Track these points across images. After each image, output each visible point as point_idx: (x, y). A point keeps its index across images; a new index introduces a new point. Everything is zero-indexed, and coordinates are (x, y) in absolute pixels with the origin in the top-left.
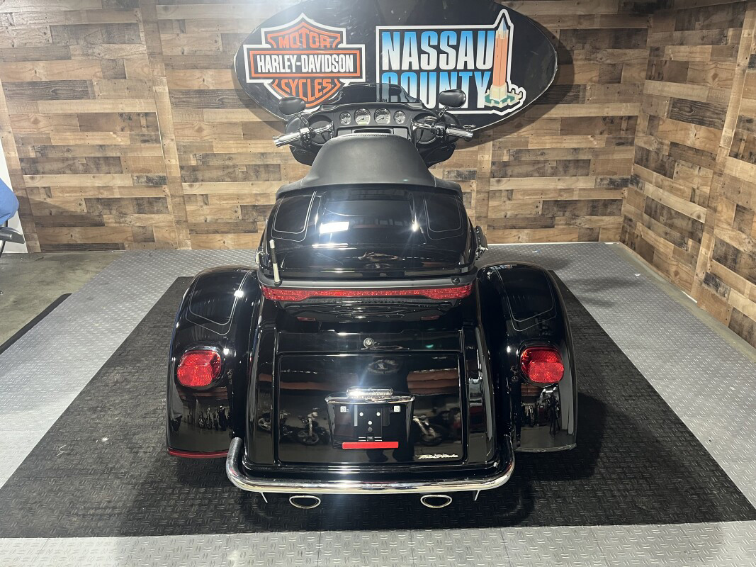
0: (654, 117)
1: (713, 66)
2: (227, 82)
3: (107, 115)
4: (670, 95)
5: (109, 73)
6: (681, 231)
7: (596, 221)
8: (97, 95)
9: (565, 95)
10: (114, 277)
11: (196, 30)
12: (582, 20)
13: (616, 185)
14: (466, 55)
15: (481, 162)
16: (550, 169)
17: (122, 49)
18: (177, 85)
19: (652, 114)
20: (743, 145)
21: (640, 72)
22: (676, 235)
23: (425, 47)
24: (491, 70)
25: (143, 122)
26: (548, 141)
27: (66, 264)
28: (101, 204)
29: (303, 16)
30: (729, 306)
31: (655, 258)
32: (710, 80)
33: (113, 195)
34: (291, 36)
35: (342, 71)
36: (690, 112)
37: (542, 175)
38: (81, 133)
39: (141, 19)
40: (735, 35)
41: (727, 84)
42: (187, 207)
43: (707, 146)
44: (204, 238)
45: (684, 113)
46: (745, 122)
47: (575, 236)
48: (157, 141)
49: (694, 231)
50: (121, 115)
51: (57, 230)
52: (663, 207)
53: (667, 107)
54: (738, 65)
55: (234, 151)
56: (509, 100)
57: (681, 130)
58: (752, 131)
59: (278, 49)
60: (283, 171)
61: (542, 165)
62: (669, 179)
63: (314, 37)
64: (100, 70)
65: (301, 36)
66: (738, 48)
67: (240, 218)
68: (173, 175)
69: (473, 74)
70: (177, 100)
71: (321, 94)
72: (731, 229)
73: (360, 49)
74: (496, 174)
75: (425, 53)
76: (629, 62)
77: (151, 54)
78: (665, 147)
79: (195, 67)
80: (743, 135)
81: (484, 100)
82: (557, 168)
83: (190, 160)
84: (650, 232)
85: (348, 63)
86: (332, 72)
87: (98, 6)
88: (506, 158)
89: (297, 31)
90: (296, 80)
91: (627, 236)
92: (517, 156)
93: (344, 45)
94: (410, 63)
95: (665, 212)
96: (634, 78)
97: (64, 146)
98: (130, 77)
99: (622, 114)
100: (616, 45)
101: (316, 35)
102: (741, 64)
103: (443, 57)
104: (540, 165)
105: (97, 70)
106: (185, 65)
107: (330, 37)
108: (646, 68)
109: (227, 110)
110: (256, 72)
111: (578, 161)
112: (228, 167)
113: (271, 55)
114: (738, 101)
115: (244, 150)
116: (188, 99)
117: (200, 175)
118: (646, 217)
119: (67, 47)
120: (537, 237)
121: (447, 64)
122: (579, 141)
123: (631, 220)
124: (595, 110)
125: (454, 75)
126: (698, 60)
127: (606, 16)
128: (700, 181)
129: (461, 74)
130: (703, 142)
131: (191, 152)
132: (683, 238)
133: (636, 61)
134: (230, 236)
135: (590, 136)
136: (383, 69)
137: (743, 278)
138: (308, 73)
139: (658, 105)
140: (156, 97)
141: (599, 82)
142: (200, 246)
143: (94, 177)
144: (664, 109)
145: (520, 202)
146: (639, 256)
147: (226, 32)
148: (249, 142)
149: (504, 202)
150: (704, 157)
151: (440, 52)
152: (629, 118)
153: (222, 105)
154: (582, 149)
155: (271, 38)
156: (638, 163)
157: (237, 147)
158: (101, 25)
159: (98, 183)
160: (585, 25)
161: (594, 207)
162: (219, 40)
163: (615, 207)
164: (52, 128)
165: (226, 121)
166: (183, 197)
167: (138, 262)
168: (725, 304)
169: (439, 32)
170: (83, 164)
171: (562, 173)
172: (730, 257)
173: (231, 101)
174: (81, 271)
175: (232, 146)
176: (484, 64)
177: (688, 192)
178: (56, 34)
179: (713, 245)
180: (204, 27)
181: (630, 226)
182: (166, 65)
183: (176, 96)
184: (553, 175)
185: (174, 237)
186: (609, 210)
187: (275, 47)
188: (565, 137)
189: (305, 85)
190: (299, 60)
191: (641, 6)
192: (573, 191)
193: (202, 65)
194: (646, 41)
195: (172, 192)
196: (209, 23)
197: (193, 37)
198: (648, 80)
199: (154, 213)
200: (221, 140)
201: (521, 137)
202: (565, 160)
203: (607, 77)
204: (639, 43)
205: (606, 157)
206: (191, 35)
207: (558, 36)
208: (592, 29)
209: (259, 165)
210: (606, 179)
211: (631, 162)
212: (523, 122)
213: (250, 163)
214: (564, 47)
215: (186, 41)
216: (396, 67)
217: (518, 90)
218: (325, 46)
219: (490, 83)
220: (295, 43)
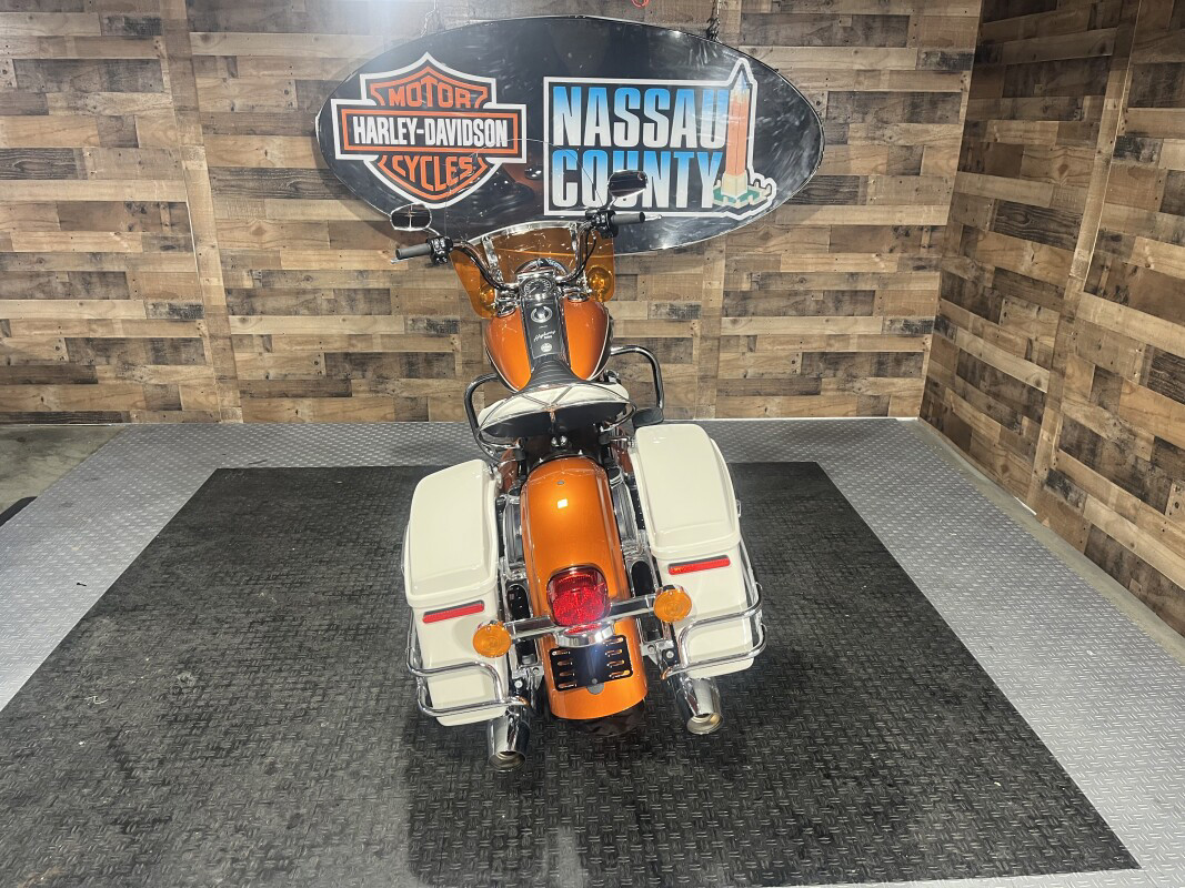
0: (971, 228)
1: (1061, 152)
2: (304, 157)
3: (105, 204)
4: (995, 196)
5: (110, 138)
6: (1010, 403)
7: (884, 386)
8: (89, 172)
9: (837, 192)
10: (109, 468)
11: (255, 73)
12: (861, 79)
13: (912, 331)
14: (684, 126)
15: (708, 292)
16: (814, 304)
17: (134, 101)
18: (223, 159)
19: (967, 224)
20: (1105, 276)
21: (948, 160)
22: (1004, 409)
23: (620, 111)
24: (724, 150)
25: (165, 216)
26: (810, 261)
27: (31, 445)
28: (93, 348)
29: (427, 57)
30: (1085, 522)
31: (973, 444)
32: (1056, 174)
33: (113, 331)
34: (409, 88)
35: (489, 144)
36: (1024, 223)
37: (802, 313)
38: (62, 234)
39: (165, 54)
40: (1093, 107)
41: (1081, 180)
42: (236, 355)
43: (1051, 275)
44: (264, 404)
45: (1015, 223)
46: (1110, 241)
47: (851, 407)
48: (188, 248)
49: (1032, 404)
50: (129, 205)
51: (19, 389)
52: (985, 366)
53: (990, 214)
54: (1099, 152)
55: (315, 266)
56: (751, 197)
57: (1011, 250)
58: (1120, 253)
59: (388, 107)
60: (393, 299)
61: (802, 298)
62: (993, 324)
63: (445, 91)
64: (96, 132)
65: (424, 88)
66: (1098, 127)
67: (324, 372)
68: (213, 304)
69: (696, 155)
70: (222, 184)
71: (456, 180)
72: (1086, 403)
73: (519, 112)
74: (730, 311)
75: (621, 120)
76: (933, 143)
77: (181, 110)
78: (987, 275)
79: (251, 132)
80: (1105, 260)
81: (712, 195)
82: (823, 302)
83: (242, 280)
84: (965, 405)
85: (499, 133)
86: (473, 146)
87: (93, 29)
88: (745, 286)
89: (419, 80)
90: (416, 158)
91: (931, 411)
92: (763, 283)
93: (493, 105)
94: (598, 136)
95: (987, 375)
96: (940, 168)
97: (33, 254)
98: (145, 145)
99: (922, 222)
100: (912, 118)
101: (449, 88)
102: (1103, 151)
103: (648, 127)
104: (798, 299)
105: (90, 133)
106: (236, 128)
107: (471, 91)
108: (958, 154)
109: (303, 201)
110: (352, 142)
111: (856, 292)
112: (304, 292)
113: (375, 117)
114: (1098, 208)
115: (331, 266)
116: (241, 183)
117: (258, 304)
118: (959, 380)
119: (41, 94)
120: (794, 409)
121: (655, 139)
122: (858, 262)
123: (936, 385)
124: (882, 216)
125: (665, 157)
126: (1037, 142)
127: (898, 72)
128: (1040, 328)
129: (676, 155)
130: (1044, 269)
131: (244, 267)
132: (1014, 414)
133: (945, 142)
134: (307, 402)
135: (874, 255)
136: (555, 143)
137: (1105, 479)
138: (435, 146)
139: (976, 210)
140: (186, 177)
141: (887, 173)
142: (257, 418)
143: (81, 304)
144: (985, 218)
145: (768, 354)
146: (949, 441)
147: (305, 78)
148: (339, 252)
149: (744, 354)
150: (1047, 293)
151: (644, 119)
152: (934, 228)
153: (295, 193)
154: (863, 274)
155: (376, 90)
156: (946, 298)
157: (320, 261)
158: (98, 62)
159: (87, 314)
160: (866, 86)
161: (880, 363)
162: (293, 89)
163: (912, 364)
164: (15, 224)
165: (302, 218)
166: (230, 338)
167: (150, 443)
168: (1079, 518)
169: (642, 89)
170: (64, 284)
171: (833, 310)
172: (1087, 447)
173: (310, 187)
174: (55, 457)
175: (313, 258)
176: (713, 140)
177: (1021, 343)
178: (23, 73)
179: (1059, 427)
180: (267, 68)
181: (935, 393)
182: (205, 127)
183: (220, 177)
184: (818, 313)
185: (214, 402)
186: (903, 369)
187: (383, 104)
188: (836, 255)
189: (430, 165)
190: (420, 125)
191: (951, 59)
192: (849, 339)
193: (264, 128)
194: (958, 112)
195: (213, 331)
196: (276, 63)
197: (250, 85)
198: (961, 173)
199: (181, 364)
200: (294, 248)
201: (769, 253)
202: (838, 291)
203: (900, 166)
204: (948, 114)
205: (899, 287)
206: (246, 81)
207: (825, 101)
208: (876, 92)
209: (355, 290)
210: (899, 321)
211: (937, 295)
212: (773, 231)
213: (341, 287)
214: (835, 118)
215: (237, 90)
216: (574, 141)
217: (765, 182)
218: (463, 105)
219: (721, 170)
220: (414, 99)
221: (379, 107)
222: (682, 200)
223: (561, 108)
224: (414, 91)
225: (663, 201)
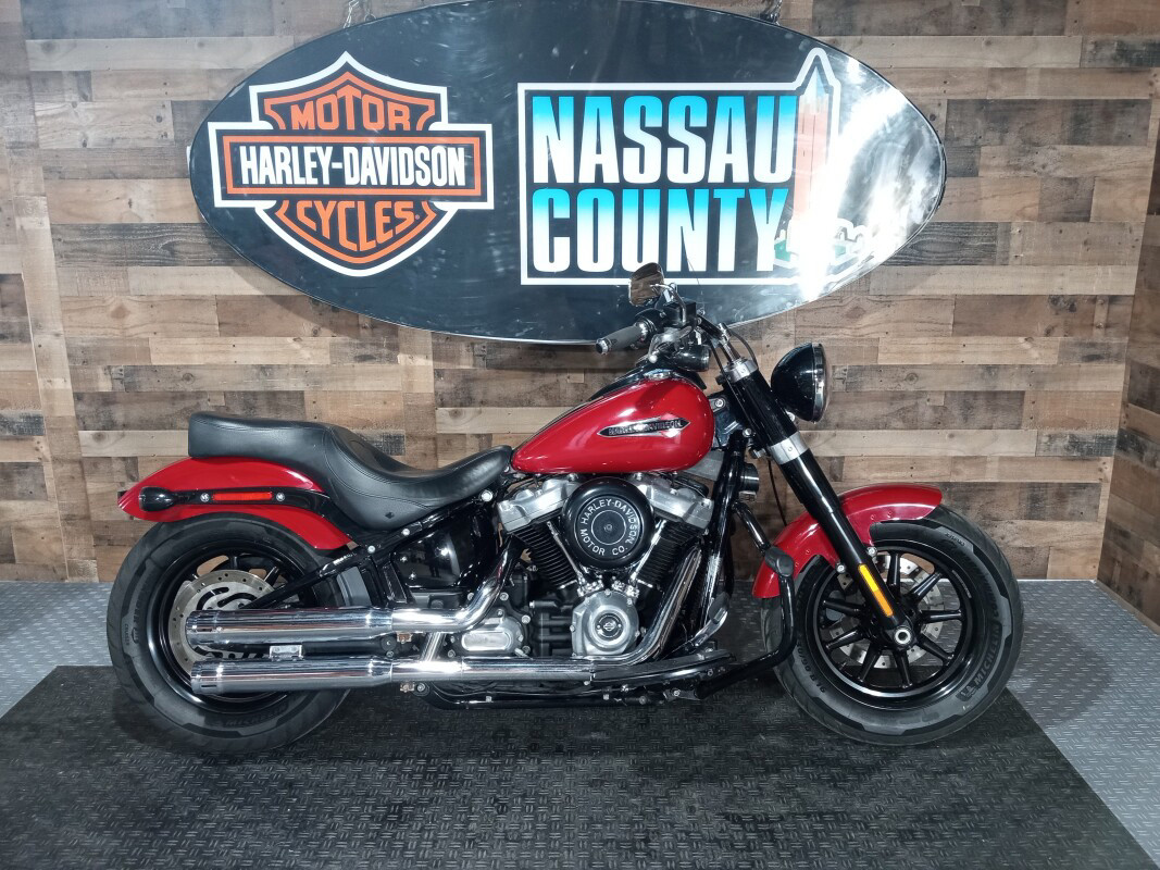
2: (186, 207)
7: (1040, 533)
9: (961, 245)
11: (115, 93)
12: (998, 81)
13: (1082, 451)
14: (729, 151)
16: (930, 411)
18: (70, 213)
21: (1135, 197)
23: (632, 130)
24: (789, 185)
26: (923, 348)
29: (346, 57)
34: (320, 102)
35: (439, 183)
37: (912, 425)
42: (88, 485)
48: (23, 337)
55: (197, 360)
59: (289, 132)
60: (309, 407)
61: (912, 402)
63: (373, 109)
65: (342, 102)
68: (58, 414)
69: (747, 194)
70: (69, 247)
71: (390, 235)
73: (481, 135)
76: (1110, 174)
77: (16, 147)
79: (110, 175)
81: (773, 252)
82: (945, 408)
83: (97, 381)
85: (454, 165)
86: (415, 186)
89: (334, 91)
90: (332, 204)
91: (1117, 571)
92: (852, 381)
93: (443, 125)
94: (599, 169)
96: (1122, 209)
99: (1094, 290)
100: (1077, 137)
101: (379, 102)
103: (675, 155)
104: (906, 403)
106: (89, 171)
107: (410, 105)
108: (1149, 189)
109: (180, 269)
110: (237, 182)
111: (992, 396)
112: (183, 396)
113: (272, 146)
115: (221, 359)
116: (96, 246)
117: (119, 414)
122: (997, 349)
123: (1125, 534)
124: (1034, 281)
125: (702, 197)
127: (1054, 71)
129: (718, 193)
131: (99, 361)
133: (1125, 172)
135: (1021, 339)
136: (536, 181)
138: (359, 186)
140: (24, 239)
141: (1040, 218)
147: (182, 99)
148: (232, 340)
151: (668, 142)
152: (1113, 299)
153: (170, 257)
154: (1006, 367)
155: (274, 107)
156: (1139, 403)
160: (1005, 91)
161: (1034, 500)
162: (168, 115)
163: (1083, 500)
165: (179, 292)
166: (80, 462)
169: (666, 97)
171: (959, 420)
173: (192, 249)
175: (194, 348)
176: (773, 170)
180: (133, 86)
181: (1124, 547)
182: (48, 170)
183: (68, 239)
184: (937, 424)
185: (58, 552)
186: (1069, 508)
187: (282, 126)
188: (964, 340)
189: (352, 216)
190: (337, 156)
191: (1135, 51)
192: (985, 462)
193: (127, 169)
194: (1146, 128)
195: (57, 453)
196: (143, 78)
197: (108, 109)
198: (1155, 217)
199: (14, 499)
200: (169, 335)
201: (861, 338)
202: (967, 393)
203: (1058, 208)
204: (1131, 132)
205: (1061, 386)
206: (102, 105)
207: (942, 114)
208: (1021, 101)
209: (254, 394)
210: (1062, 436)
211: (1120, 399)
212: (867, 305)
213: (234, 389)
214: (958, 139)
215: (91, 119)
216: (565, 175)
217: (853, 231)
218: (399, 126)
219: (785, 217)
220: (328, 118)
221: (276, 132)
222: (726, 261)
223: (543, 127)
224: (327, 108)
225: (698, 262)
